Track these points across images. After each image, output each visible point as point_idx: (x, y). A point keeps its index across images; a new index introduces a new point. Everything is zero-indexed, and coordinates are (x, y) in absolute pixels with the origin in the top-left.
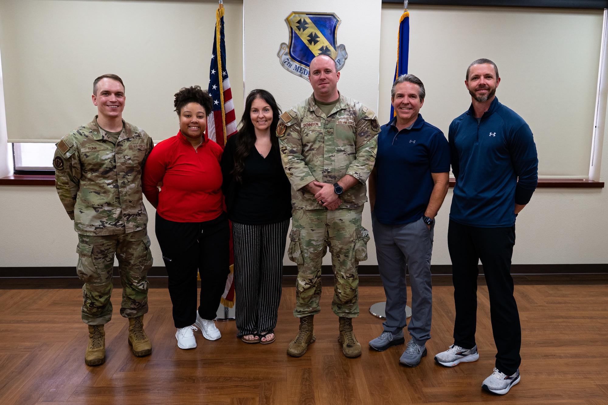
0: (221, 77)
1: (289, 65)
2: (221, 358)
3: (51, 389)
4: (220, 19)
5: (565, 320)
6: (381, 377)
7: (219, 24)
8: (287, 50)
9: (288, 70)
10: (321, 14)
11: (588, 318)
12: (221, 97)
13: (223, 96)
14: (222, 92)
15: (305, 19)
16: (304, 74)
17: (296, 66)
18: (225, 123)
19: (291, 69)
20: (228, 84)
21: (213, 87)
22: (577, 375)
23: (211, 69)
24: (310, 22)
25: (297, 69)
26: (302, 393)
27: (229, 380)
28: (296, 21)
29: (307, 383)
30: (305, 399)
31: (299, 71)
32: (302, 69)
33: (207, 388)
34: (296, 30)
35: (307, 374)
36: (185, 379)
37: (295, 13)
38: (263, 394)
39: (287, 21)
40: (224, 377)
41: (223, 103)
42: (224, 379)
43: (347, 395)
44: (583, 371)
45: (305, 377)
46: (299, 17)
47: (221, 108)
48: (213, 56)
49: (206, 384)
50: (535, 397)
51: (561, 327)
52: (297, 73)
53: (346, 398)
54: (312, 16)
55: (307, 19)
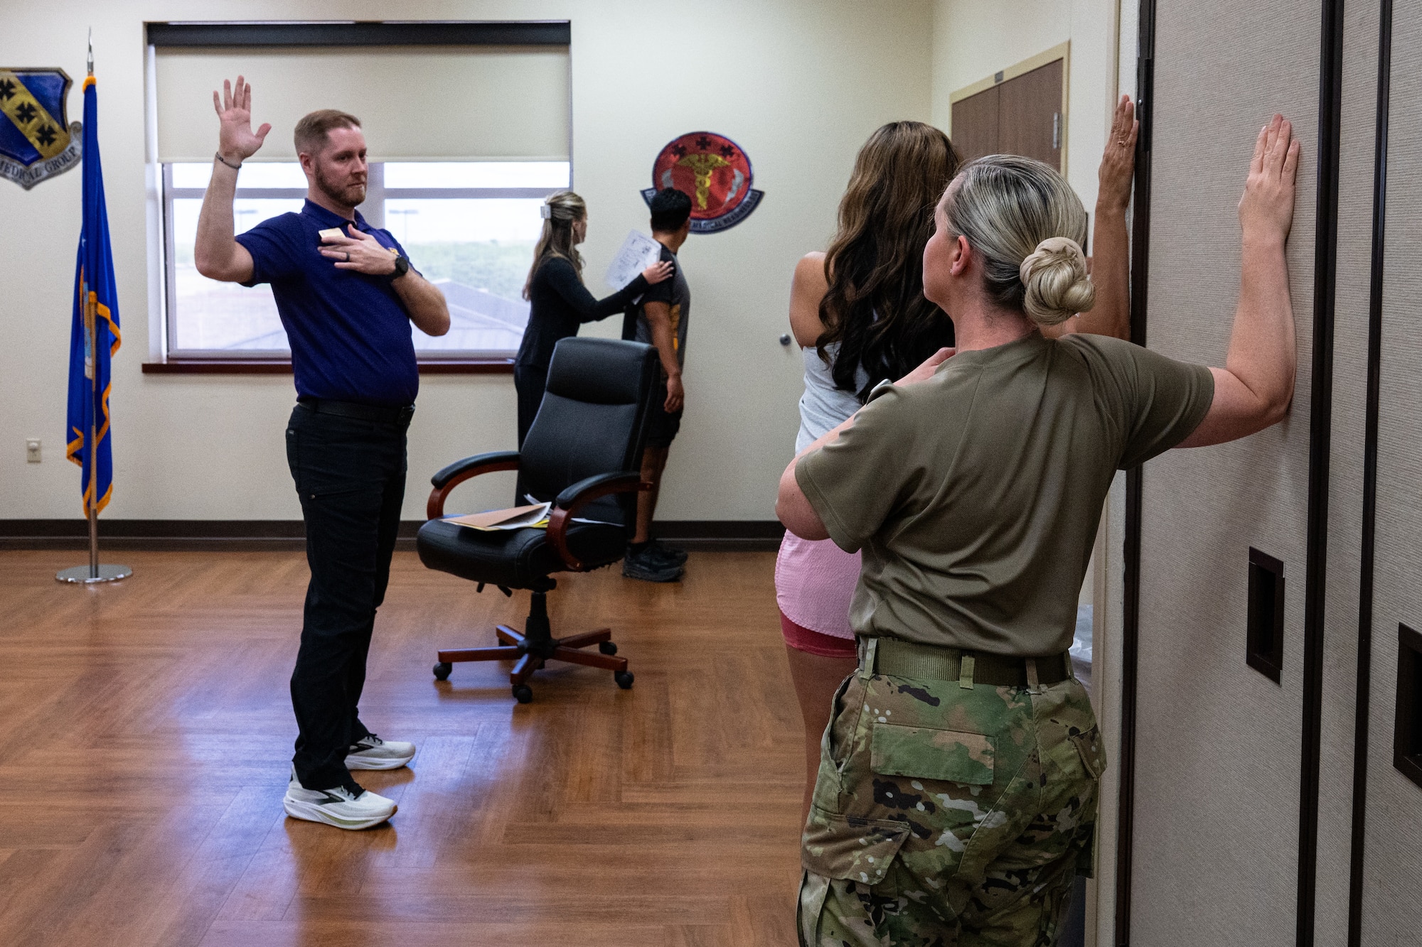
10: (40, 69)
15: (9, 79)
16: (12, 174)
24: (19, 85)
54: (20, 74)
55: (14, 80)
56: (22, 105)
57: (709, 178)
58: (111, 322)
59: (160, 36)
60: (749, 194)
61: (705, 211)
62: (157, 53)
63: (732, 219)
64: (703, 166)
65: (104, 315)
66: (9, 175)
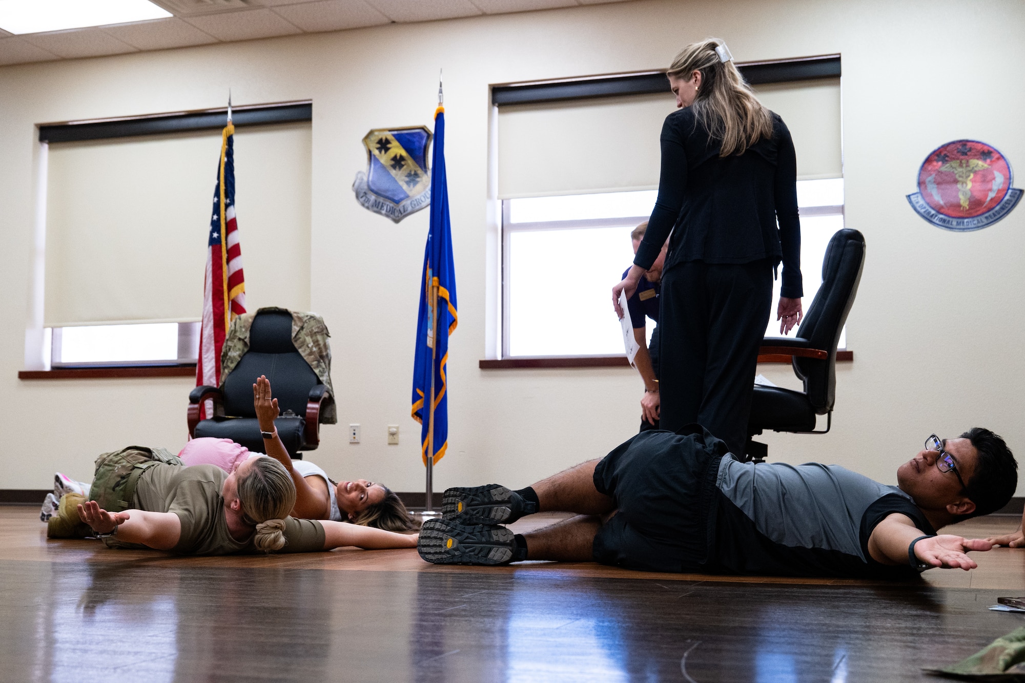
1: (366, 200)
10: (409, 128)
15: (387, 137)
17: (376, 201)
24: (394, 141)
25: (376, 205)
28: (376, 141)
31: (379, 207)
32: (384, 204)
34: (376, 152)
37: (374, 130)
39: (365, 141)
46: (380, 135)
54: (395, 133)
55: (390, 137)
56: (396, 157)
57: (970, 180)
58: (450, 304)
59: (504, 97)
60: (1010, 191)
61: (967, 211)
62: (499, 112)
63: (993, 216)
64: (964, 171)
65: (444, 296)
66: (384, 212)
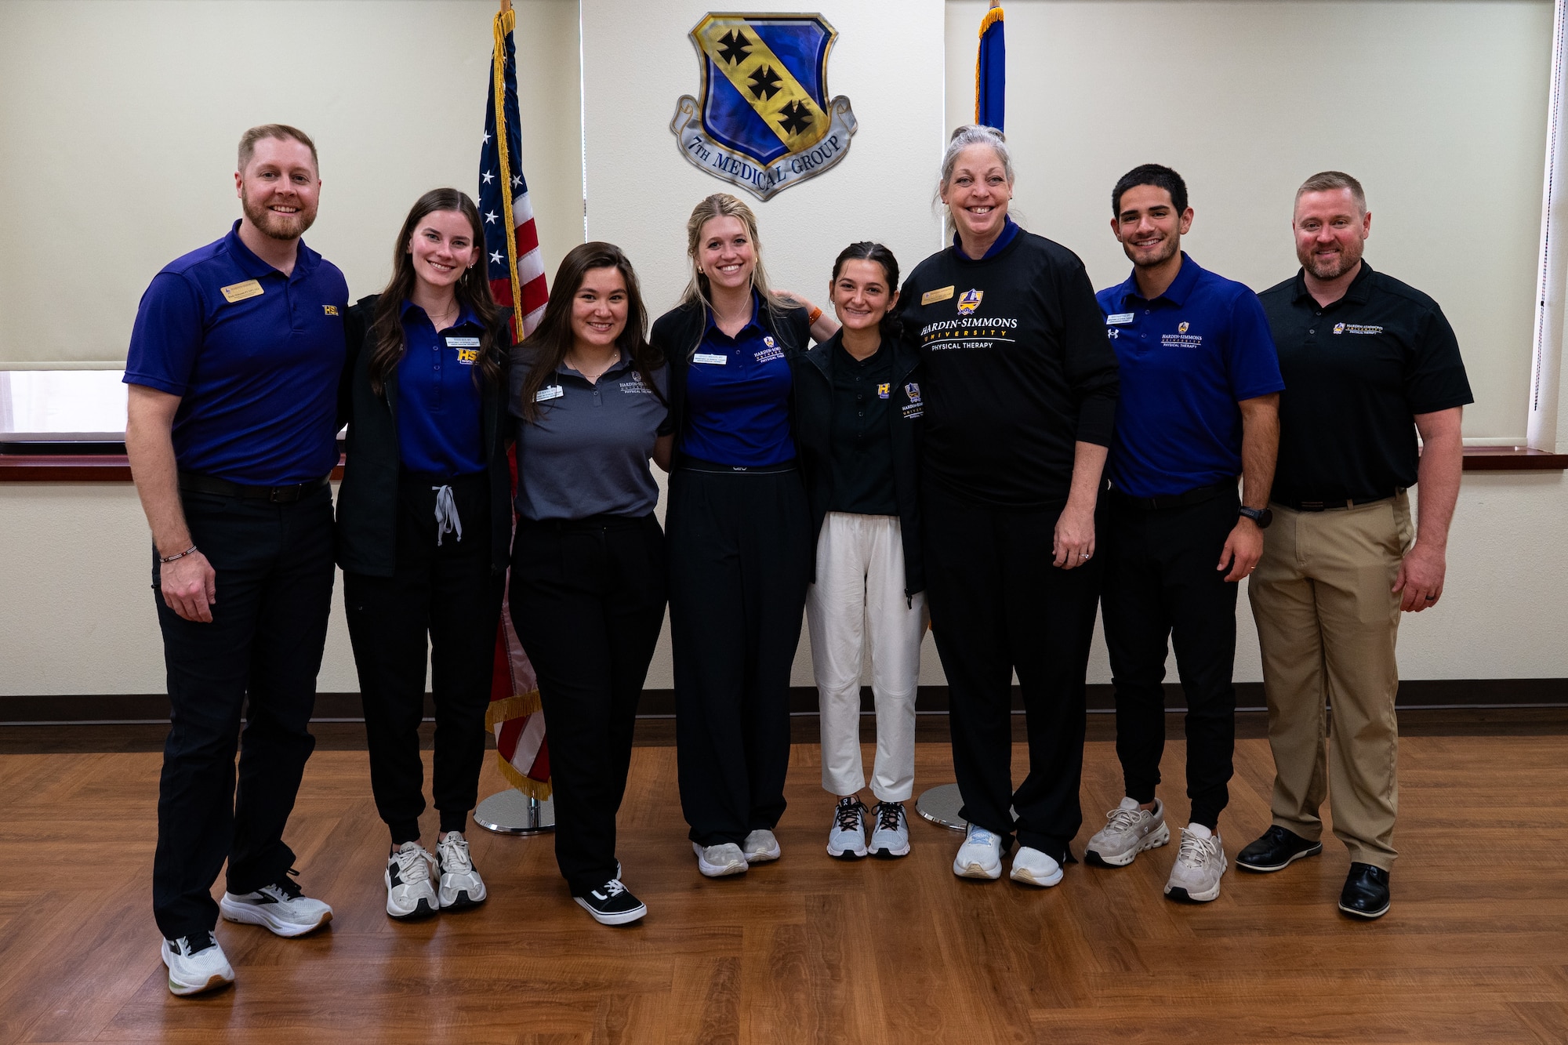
0: (509, 190)
1: (701, 153)
2: (505, 932)
3: (59, 1009)
4: (503, 38)
5: (1447, 830)
6: (921, 981)
7: (502, 53)
8: (696, 114)
9: (698, 166)
10: (788, 16)
11: (1512, 824)
12: (508, 243)
13: (513, 239)
14: (510, 230)
15: (741, 31)
16: (742, 176)
17: (721, 155)
18: (520, 312)
19: (707, 164)
20: (530, 207)
21: (487, 217)
22: (1456, 978)
23: (483, 170)
24: (755, 40)
25: (722, 165)
26: (706, 1021)
27: (521, 987)
28: (719, 39)
29: (724, 997)
30: (712, 1036)
31: (728, 168)
32: (737, 163)
33: (460, 1008)
34: (718, 61)
35: (728, 973)
36: (403, 985)
37: (715, 16)
38: (605, 1025)
39: (696, 36)
40: (508, 980)
41: (516, 259)
42: (507, 986)
43: (825, 1027)
44: (1476, 968)
45: (722, 981)
46: (727, 26)
47: (508, 271)
48: (486, 137)
49: (458, 998)
50: (1333, 1034)
51: (1435, 849)
52: (723, 175)
53: (822, 1035)
54: (759, 24)
55: (748, 32)
66: (738, 178)
